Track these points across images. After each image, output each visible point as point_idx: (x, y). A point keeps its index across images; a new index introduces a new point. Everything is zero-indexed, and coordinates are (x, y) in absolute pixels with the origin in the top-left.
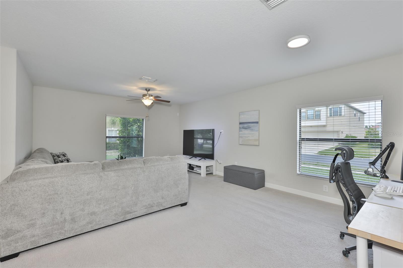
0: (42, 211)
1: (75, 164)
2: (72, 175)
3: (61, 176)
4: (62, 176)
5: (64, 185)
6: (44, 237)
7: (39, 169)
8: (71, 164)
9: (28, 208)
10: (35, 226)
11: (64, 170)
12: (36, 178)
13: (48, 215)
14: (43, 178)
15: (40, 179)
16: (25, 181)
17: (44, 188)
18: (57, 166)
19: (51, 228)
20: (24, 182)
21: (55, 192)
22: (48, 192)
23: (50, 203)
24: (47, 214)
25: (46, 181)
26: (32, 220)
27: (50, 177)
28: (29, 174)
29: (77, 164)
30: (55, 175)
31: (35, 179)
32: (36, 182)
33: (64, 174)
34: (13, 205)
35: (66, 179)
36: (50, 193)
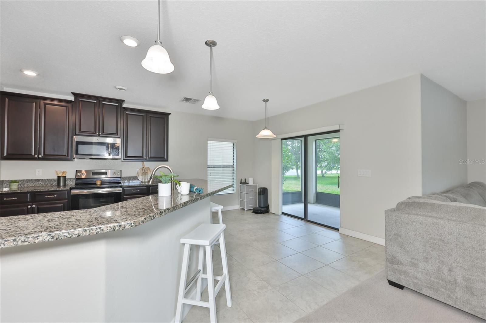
0: (425, 255)
1: (476, 208)
2: (467, 223)
3: (448, 219)
4: (450, 220)
5: (452, 232)
6: (428, 287)
7: (424, 204)
8: (470, 207)
9: (410, 244)
10: (417, 267)
11: (456, 212)
12: (419, 213)
13: (432, 263)
14: (426, 216)
15: (423, 215)
16: (407, 214)
17: (427, 227)
18: (447, 205)
19: (436, 280)
20: (405, 214)
21: (441, 238)
22: (431, 235)
23: (435, 249)
24: (430, 261)
25: (429, 220)
26: (414, 259)
27: (434, 217)
28: (412, 208)
29: (481, 209)
30: (442, 216)
31: (417, 215)
32: (417, 217)
33: (454, 218)
34: (397, 234)
35: (457, 225)
36: (433, 236)
